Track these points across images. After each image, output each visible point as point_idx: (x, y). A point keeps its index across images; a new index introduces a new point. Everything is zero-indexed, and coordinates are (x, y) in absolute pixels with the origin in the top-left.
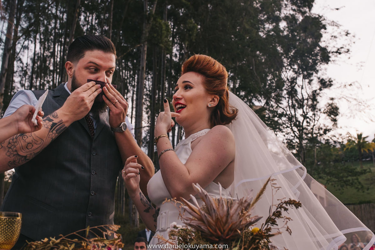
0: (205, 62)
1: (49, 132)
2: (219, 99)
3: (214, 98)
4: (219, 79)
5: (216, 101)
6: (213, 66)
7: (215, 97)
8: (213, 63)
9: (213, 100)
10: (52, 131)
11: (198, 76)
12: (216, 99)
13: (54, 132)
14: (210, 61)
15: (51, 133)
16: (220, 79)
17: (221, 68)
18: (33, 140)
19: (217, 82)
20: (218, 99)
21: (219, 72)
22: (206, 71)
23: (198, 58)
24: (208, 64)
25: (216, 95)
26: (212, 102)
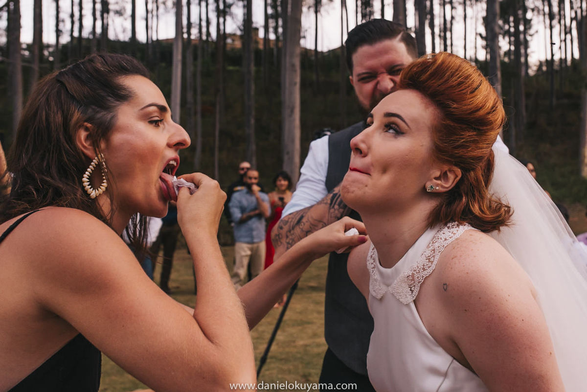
0: (454, 79)
1: (330, 209)
2: (460, 176)
3: (448, 173)
4: (475, 129)
5: (451, 181)
6: (472, 92)
7: (450, 171)
8: (475, 85)
9: (444, 176)
10: (333, 207)
11: (427, 108)
12: (451, 176)
13: (336, 207)
14: (468, 77)
15: (332, 210)
16: (479, 130)
17: (490, 104)
18: (311, 226)
19: (469, 134)
20: (457, 176)
21: (482, 112)
22: (450, 102)
23: (443, 62)
24: (460, 84)
25: (456, 165)
26: (439, 182)
